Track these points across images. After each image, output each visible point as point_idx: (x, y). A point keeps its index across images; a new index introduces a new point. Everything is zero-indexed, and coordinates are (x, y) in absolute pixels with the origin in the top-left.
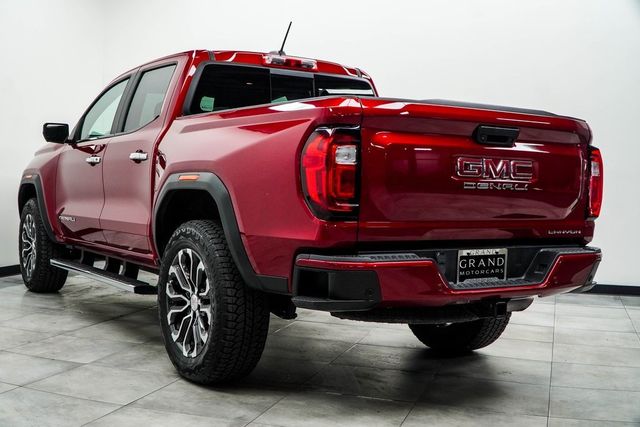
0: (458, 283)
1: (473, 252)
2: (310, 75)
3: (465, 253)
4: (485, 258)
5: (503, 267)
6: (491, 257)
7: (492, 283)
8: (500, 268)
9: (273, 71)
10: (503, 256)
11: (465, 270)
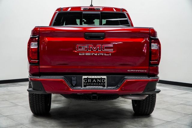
0: (83, 87)
1: (90, 77)
2: (99, 13)
3: (86, 77)
4: (96, 79)
5: (105, 82)
6: (99, 79)
7: (100, 88)
8: (103, 83)
9: (84, 12)
10: (105, 79)
11: (86, 83)
